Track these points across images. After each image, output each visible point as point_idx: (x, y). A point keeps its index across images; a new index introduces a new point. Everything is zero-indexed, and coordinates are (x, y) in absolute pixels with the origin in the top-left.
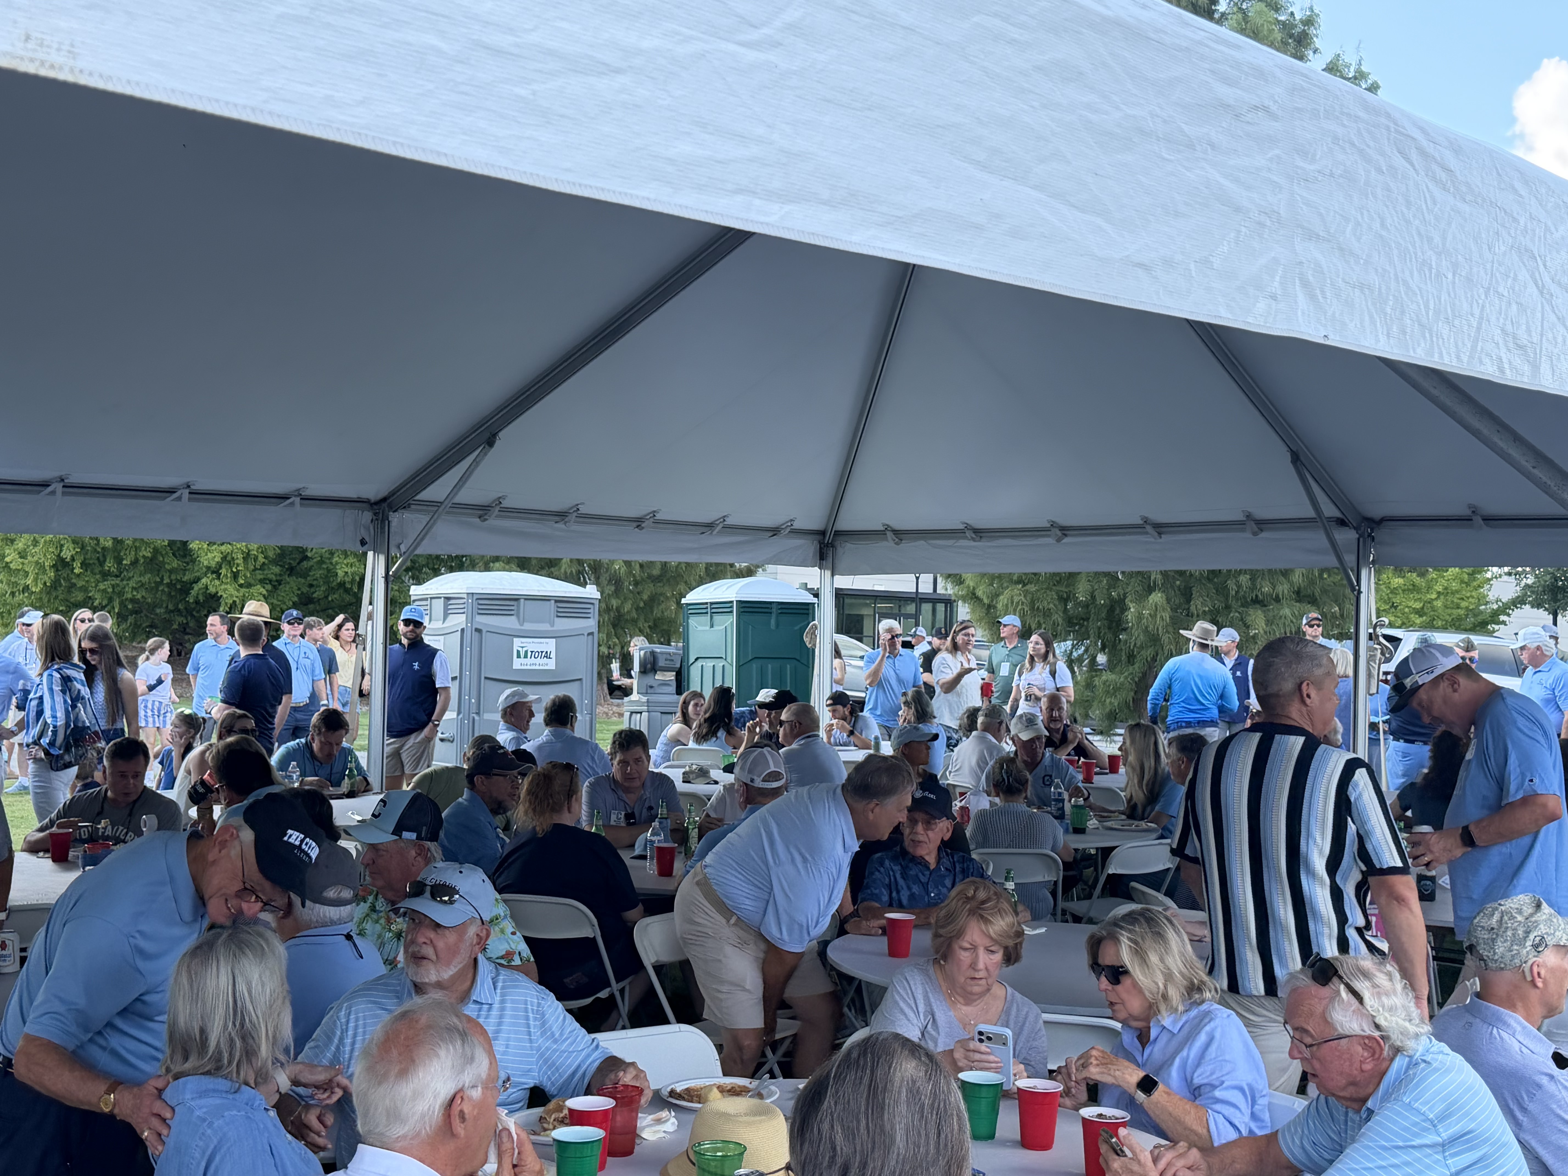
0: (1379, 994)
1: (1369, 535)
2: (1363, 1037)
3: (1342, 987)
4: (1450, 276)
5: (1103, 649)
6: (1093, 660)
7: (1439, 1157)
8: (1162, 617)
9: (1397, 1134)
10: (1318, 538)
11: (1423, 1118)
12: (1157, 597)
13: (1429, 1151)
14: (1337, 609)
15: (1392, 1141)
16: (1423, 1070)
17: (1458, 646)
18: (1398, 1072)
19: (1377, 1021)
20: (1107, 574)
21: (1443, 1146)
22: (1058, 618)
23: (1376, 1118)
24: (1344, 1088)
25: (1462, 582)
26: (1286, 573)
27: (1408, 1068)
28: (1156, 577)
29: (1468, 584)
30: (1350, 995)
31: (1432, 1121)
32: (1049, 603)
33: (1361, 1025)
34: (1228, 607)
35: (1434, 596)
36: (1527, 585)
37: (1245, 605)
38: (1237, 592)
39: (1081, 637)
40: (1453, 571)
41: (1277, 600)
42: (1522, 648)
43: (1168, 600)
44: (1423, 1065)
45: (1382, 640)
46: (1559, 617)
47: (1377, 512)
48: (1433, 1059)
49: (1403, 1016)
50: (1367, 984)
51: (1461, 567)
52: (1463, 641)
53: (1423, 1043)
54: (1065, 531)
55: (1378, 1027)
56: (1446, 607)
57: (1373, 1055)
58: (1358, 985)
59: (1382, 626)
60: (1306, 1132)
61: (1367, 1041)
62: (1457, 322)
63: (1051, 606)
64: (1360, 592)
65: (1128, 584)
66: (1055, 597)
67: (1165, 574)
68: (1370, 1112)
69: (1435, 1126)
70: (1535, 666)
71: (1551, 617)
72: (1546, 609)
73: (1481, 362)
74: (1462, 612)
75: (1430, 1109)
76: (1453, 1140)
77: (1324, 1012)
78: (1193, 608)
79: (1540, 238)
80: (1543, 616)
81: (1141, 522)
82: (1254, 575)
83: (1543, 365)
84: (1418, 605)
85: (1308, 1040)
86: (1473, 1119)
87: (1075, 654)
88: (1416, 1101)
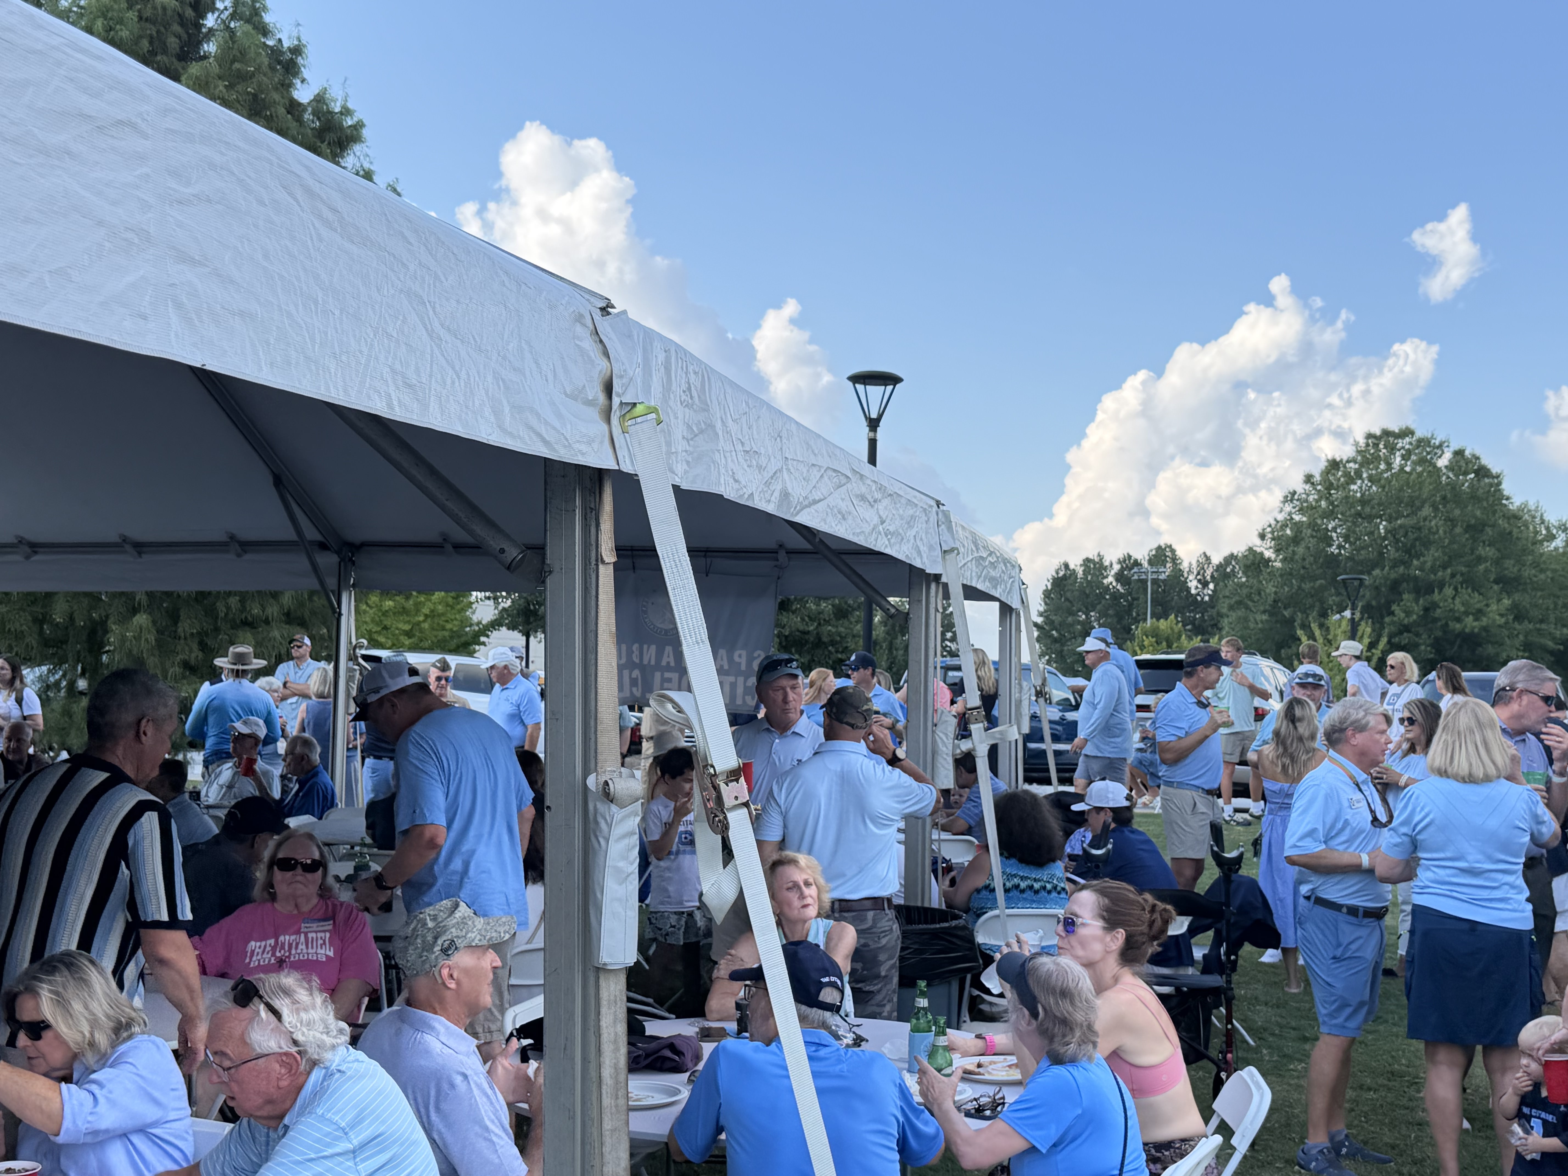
0: (298, 1011)
1: (350, 559)
2: (280, 1054)
3: (262, 1007)
4: (337, 312)
5: (83, 674)
6: (72, 685)
7: (350, 1164)
8: (146, 640)
9: (310, 1148)
10: (301, 562)
11: (335, 1127)
12: (141, 619)
13: (340, 1159)
14: (325, 631)
15: (306, 1154)
16: (337, 1080)
17: (434, 665)
18: (315, 1086)
19: (294, 1036)
20: (86, 594)
21: (354, 1152)
22: (32, 640)
23: (291, 1133)
24: (260, 1108)
25: (448, 605)
26: (275, 595)
27: (324, 1080)
28: (141, 597)
29: (452, 608)
30: (270, 1013)
31: (343, 1129)
32: (21, 625)
33: (279, 1043)
34: (217, 630)
35: (421, 618)
36: (504, 609)
37: (234, 627)
38: (226, 615)
39: (58, 661)
40: (438, 595)
41: (267, 622)
42: (492, 667)
43: (154, 622)
44: (337, 1075)
45: (361, 661)
46: (532, 639)
47: (356, 536)
48: (350, 1068)
49: (321, 1029)
50: (287, 1001)
51: (446, 591)
52: (439, 661)
53: (340, 1053)
54: (35, 547)
55: (295, 1043)
56: (433, 629)
57: (290, 1071)
58: (277, 1004)
59: (361, 647)
60: (227, 1157)
61: (284, 1058)
62: (344, 358)
63: (24, 627)
64: (340, 614)
65: (110, 605)
66: (30, 618)
67: (150, 595)
68: (287, 1128)
69: (346, 1134)
70: (502, 684)
71: (524, 638)
72: (520, 631)
73: (369, 397)
74: (446, 634)
75: (342, 1118)
76: (363, 1146)
77: (243, 1034)
78: (180, 630)
79: (429, 285)
80: (517, 639)
81: (120, 541)
82: (244, 597)
83: (432, 404)
84: (407, 627)
85: (227, 1063)
86: (383, 1122)
87: (52, 679)
88: (329, 1111)
